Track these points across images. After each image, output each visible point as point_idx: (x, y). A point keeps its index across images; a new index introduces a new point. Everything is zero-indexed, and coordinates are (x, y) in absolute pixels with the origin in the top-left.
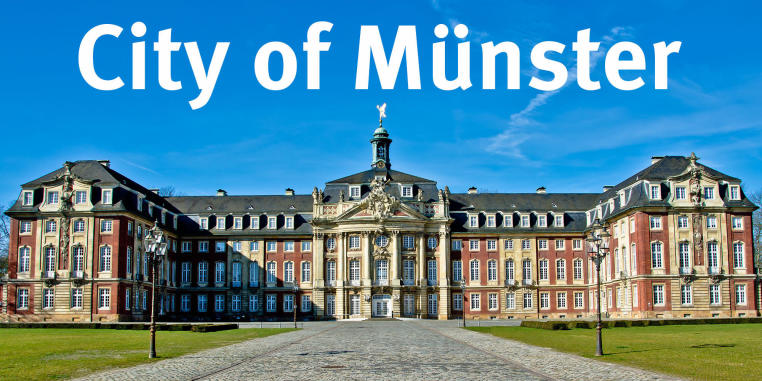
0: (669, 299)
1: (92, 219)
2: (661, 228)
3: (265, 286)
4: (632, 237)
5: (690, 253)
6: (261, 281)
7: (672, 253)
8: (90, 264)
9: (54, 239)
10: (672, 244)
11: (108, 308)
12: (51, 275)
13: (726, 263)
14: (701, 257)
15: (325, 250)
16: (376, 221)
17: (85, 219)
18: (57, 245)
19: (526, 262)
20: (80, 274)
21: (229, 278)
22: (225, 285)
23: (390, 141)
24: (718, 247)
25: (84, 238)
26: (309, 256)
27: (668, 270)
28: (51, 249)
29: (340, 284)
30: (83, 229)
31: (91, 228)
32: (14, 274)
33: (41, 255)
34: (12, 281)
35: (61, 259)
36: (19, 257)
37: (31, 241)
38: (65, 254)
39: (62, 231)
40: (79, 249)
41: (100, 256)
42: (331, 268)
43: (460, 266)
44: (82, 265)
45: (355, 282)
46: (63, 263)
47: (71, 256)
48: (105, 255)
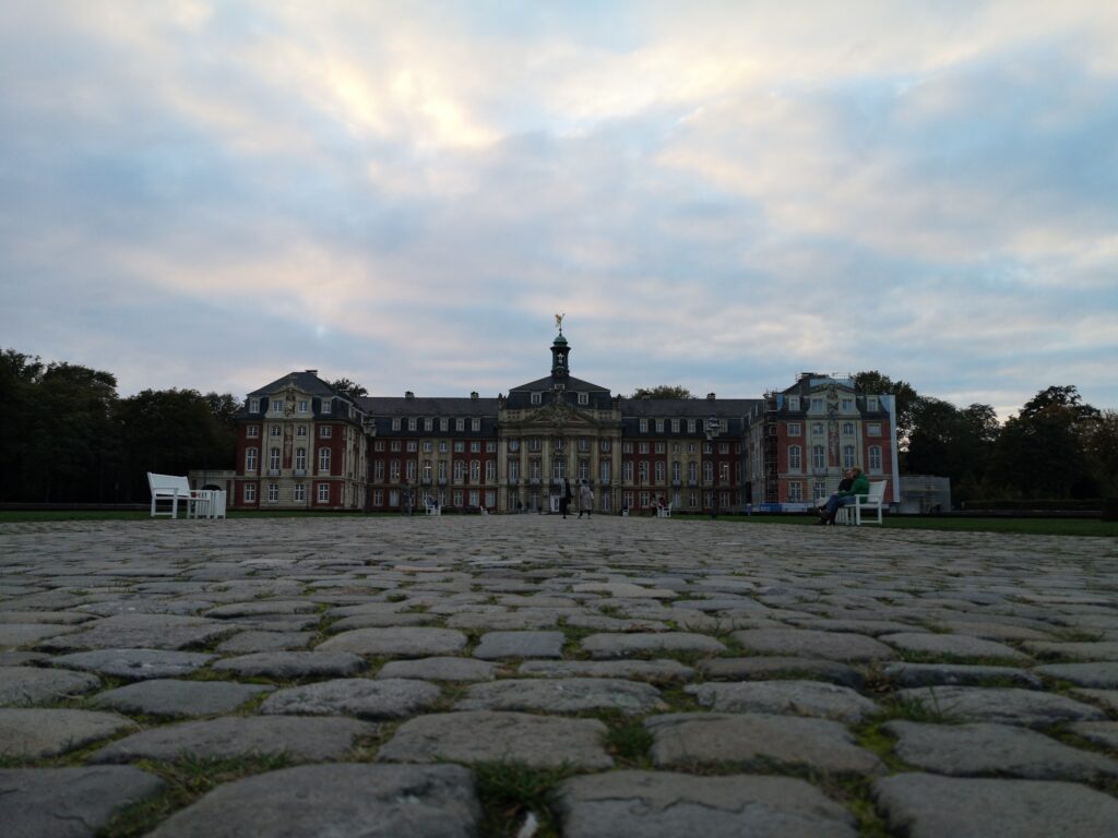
0: (805, 496)
1: (313, 426)
2: (798, 435)
3: (453, 482)
5: (825, 456)
6: (450, 478)
7: (808, 456)
8: (311, 464)
9: (278, 442)
10: (809, 449)
11: (327, 501)
12: (274, 472)
14: (838, 458)
15: (509, 451)
16: (555, 426)
17: (307, 425)
18: (281, 447)
19: (691, 464)
20: (300, 472)
21: (420, 475)
22: (417, 482)
23: (569, 349)
24: (855, 450)
25: (306, 441)
26: (494, 457)
27: (804, 470)
28: (275, 450)
29: (522, 482)
30: (304, 434)
31: (312, 433)
32: (241, 471)
33: (267, 456)
34: (240, 478)
35: (285, 460)
36: (247, 457)
37: (258, 443)
38: (288, 455)
39: (286, 436)
40: (302, 450)
41: (320, 457)
42: (513, 467)
43: (630, 468)
44: (303, 463)
45: (536, 481)
46: (288, 463)
47: (295, 457)
48: (324, 457)
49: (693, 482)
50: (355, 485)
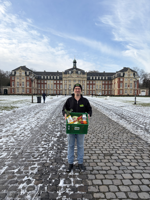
0: (123, 93)
1: (25, 77)
2: (122, 81)
3: (54, 89)
4: (117, 82)
5: (127, 85)
7: (124, 85)
8: (25, 85)
9: (18, 80)
10: (124, 83)
11: (29, 92)
12: (18, 86)
13: (133, 87)
14: (129, 85)
15: (65, 83)
16: (74, 78)
17: (24, 77)
18: (19, 82)
19: (100, 85)
20: (23, 87)
21: (47, 87)
22: (47, 89)
23: (76, 62)
24: (132, 84)
25: (24, 80)
26: (62, 84)
27: (123, 88)
28: (18, 82)
29: (67, 89)
30: (24, 79)
31: (25, 79)
32: (11, 86)
33: (16, 83)
34: (11, 88)
35: (20, 84)
36: (12, 84)
37: (14, 81)
38: (20, 83)
39: (20, 79)
40: (23, 82)
41: (27, 84)
42: (66, 86)
43: (88, 86)
44: (24, 85)
45: (70, 89)
46: (20, 85)
47: (22, 84)
48: (28, 83)
49: (100, 89)
50: (34, 89)
